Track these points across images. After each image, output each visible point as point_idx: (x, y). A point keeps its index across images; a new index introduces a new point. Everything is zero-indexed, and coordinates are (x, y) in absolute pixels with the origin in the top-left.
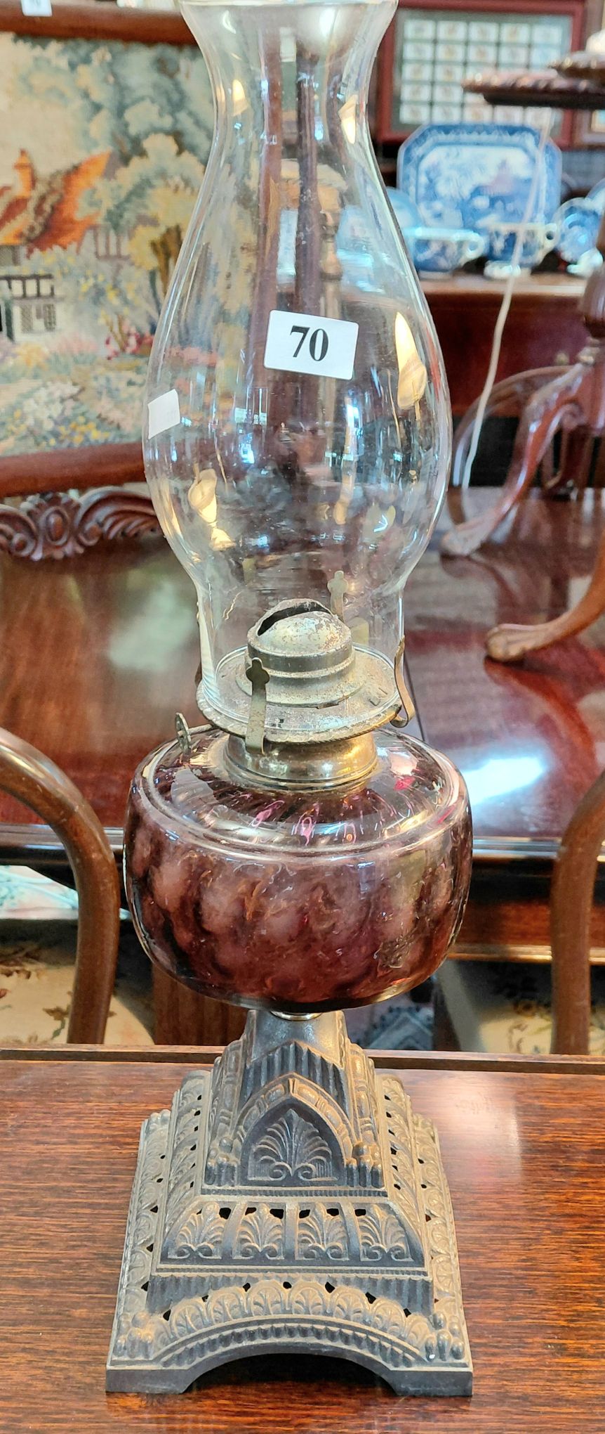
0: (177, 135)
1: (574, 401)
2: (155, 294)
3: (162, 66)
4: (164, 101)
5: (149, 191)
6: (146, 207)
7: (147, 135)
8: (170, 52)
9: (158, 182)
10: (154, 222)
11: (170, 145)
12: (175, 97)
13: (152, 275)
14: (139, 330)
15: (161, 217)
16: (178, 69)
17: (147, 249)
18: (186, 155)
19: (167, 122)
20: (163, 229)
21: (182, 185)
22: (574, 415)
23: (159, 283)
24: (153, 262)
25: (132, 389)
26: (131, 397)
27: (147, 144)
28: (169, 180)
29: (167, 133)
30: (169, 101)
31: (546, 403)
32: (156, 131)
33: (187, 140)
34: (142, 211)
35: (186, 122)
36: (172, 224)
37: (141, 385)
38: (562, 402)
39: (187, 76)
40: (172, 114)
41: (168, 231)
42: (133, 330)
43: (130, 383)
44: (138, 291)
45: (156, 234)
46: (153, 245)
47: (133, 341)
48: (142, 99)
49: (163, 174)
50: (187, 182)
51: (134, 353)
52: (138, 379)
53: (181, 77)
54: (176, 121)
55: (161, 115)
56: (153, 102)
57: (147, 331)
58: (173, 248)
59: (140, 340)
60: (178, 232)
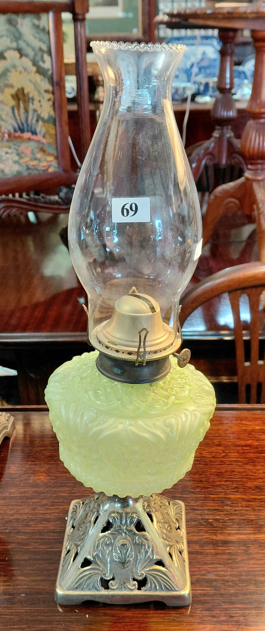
0: (19, 50)
1: (211, 154)
2: (14, 116)
3: (10, 22)
4: (12, 36)
5: (9, 74)
6: (8, 80)
7: (6, 51)
8: (13, 16)
9: (13, 70)
10: (12, 86)
11: (17, 55)
12: (17, 35)
13: (13, 109)
14: (9, 131)
15: (15, 83)
16: (17, 23)
17: (10, 98)
18: (24, 59)
19: (14, 45)
20: (15, 89)
21: (23, 70)
22: (211, 159)
23: (16, 111)
24: (12, 103)
25: (8, 155)
26: (8, 159)
27: (6, 54)
28: (17, 69)
29: (15, 49)
30: (15, 36)
31: (198, 155)
32: (9, 49)
33: (24, 52)
34: (7, 82)
35: (22, 45)
36: (20, 87)
37: (12, 153)
38: (205, 154)
39: (22, 25)
40: (16, 41)
41: (18, 90)
42: (6, 131)
43: (7, 153)
44: (7, 115)
45: (13, 91)
46: (13, 96)
47: (6, 136)
48: (3, 36)
49: (14, 67)
50: (25, 69)
51: (7, 141)
52: (10, 151)
53: (19, 26)
54: (18, 44)
55: (11, 42)
56: (7, 36)
57: (12, 131)
58: (21, 96)
59: (10, 135)
60: (23, 89)
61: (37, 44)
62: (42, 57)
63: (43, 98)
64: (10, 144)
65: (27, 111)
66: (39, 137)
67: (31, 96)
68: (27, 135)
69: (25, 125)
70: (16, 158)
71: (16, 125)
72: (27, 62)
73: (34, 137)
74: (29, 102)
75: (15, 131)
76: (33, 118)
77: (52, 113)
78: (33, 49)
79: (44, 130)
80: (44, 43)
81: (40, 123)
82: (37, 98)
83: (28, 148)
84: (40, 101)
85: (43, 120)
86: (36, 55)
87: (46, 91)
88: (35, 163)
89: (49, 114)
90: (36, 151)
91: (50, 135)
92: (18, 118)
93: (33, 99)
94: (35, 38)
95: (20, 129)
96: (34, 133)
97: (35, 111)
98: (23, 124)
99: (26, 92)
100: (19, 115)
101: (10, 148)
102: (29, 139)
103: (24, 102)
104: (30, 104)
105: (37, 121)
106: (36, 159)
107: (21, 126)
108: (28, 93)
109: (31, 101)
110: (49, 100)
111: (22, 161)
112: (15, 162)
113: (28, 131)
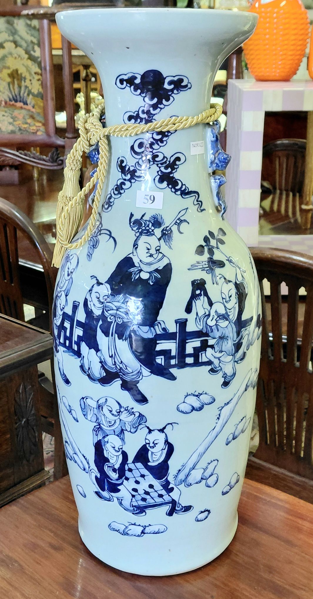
0: (15, 42)
2: (10, 89)
3: (8, 22)
4: (10, 32)
5: (6, 59)
6: (6, 63)
7: (5, 42)
8: (11, 18)
9: (9, 56)
10: (9, 68)
11: (13, 45)
12: (13, 31)
13: (9, 84)
15: (11, 66)
16: (14, 23)
17: (6, 76)
18: (18, 48)
19: (11, 38)
20: (11, 70)
21: (17, 57)
23: (11, 86)
24: (9, 80)
25: (4, 117)
26: (3, 120)
27: (5, 45)
28: (13, 55)
29: (11, 41)
30: (12, 32)
32: (8, 41)
33: (18, 43)
34: (4, 65)
35: (17, 38)
36: (15, 68)
37: (7, 116)
39: (17, 24)
40: (13, 36)
41: (13, 70)
42: (3, 99)
43: (3, 116)
44: (4, 88)
45: (9, 71)
47: (3, 103)
48: (3, 32)
49: (11, 54)
50: (19, 56)
51: (4, 107)
52: (6, 114)
53: (15, 25)
54: (14, 38)
55: (9, 36)
56: (6, 32)
57: (8, 100)
58: (15, 75)
59: (6, 103)
60: (17, 71)
61: (29, 38)
62: (33, 48)
63: (34, 78)
64: (6, 109)
65: (20, 87)
66: (29, 107)
67: (23, 75)
68: (19, 104)
69: (18, 97)
70: (11, 120)
71: (11, 97)
72: (21, 51)
73: (25, 106)
74: (21, 80)
75: (10, 100)
76: (24, 93)
77: (41, 90)
78: (26, 42)
79: (33, 102)
80: (35, 37)
81: (31, 96)
82: (28, 77)
83: (20, 114)
84: (30, 80)
85: (34, 95)
86: (28, 46)
87: (35, 73)
88: (26, 126)
89: (38, 90)
90: (27, 117)
91: (39, 107)
92: (13, 91)
93: (25, 78)
94: (28, 33)
95: (14, 99)
96: (26, 103)
97: (26, 87)
98: (16, 96)
99: (19, 72)
100: (14, 89)
101: (6, 112)
102: (21, 108)
103: (18, 80)
104: (23, 82)
105: (28, 95)
106: (27, 123)
107: (15, 98)
108: (21, 74)
109: (23, 79)
110: (38, 80)
111: (15, 123)
112: (10, 123)
113: (20, 102)
